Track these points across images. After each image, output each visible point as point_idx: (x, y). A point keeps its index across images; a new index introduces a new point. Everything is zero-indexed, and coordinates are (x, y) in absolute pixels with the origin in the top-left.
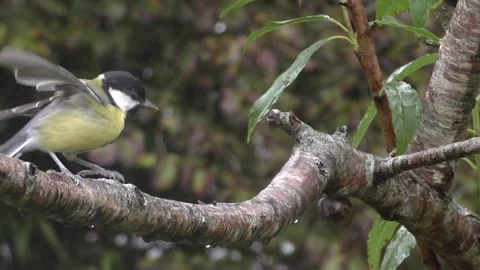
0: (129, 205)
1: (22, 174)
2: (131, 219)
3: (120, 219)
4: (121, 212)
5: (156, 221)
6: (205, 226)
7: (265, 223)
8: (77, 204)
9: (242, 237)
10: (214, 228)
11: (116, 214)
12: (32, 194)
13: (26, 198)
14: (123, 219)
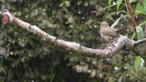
0: (78, 48)
1: (54, 40)
2: (79, 51)
3: (76, 51)
4: (76, 49)
5: (84, 52)
6: (95, 54)
7: (109, 54)
8: (67, 47)
9: (104, 57)
10: (98, 54)
11: (75, 50)
12: (56, 44)
13: (55, 45)
14: (77, 51)
